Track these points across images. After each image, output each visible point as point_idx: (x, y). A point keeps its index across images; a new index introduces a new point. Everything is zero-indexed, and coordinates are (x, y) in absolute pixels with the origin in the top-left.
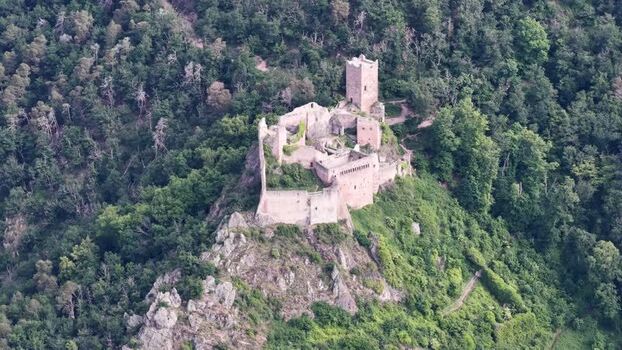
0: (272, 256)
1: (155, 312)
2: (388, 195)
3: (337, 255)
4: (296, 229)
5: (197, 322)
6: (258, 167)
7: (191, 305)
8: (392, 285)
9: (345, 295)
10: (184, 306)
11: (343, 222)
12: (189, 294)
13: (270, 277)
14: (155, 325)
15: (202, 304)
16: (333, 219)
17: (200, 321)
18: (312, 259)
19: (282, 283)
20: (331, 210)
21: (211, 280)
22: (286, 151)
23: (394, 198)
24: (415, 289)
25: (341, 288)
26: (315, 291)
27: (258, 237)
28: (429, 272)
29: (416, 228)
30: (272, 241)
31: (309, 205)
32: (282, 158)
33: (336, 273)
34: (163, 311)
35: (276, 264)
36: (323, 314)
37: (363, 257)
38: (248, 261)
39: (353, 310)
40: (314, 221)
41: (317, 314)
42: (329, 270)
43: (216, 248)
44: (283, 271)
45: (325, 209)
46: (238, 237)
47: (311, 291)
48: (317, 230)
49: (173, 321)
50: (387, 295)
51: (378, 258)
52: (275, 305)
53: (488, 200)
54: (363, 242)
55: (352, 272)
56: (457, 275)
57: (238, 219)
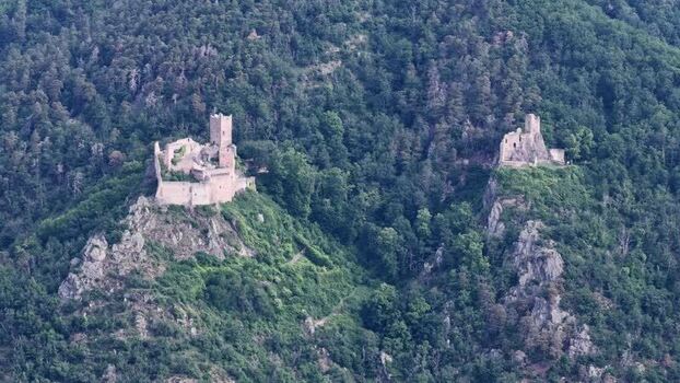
0: (168, 222)
1: (91, 251)
2: (241, 198)
3: (210, 223)
4: (182, 207)
5: (119, 258)
6: (155, 173)
7: (115, 247)
8: (246, 245)
9: (216, 248)
10: (110, 248)
11: (214, 205)
12: (114, 240)
13: (166, 235)
14: (91, 259)
15: (122, 246)
16: (206, 202)
17: (121, 257)
18: (194, 226)
19: (174, 239)
20: (205, 196)
21: (127, 233)
22: (174, 162)
23: (245, 199)
24: (262, 250)
25: (214, 243)
26: (196, 244)
27: (158, 211)
28: (271, 243)
29: (261, 217)
30: (167, 213)
31: (191, 191)
32: (170, 166)
33: (210, 234)
34: (96, 250)
35: (170, 227)
36: (202, 259)
37: (227, 227)
38: (151, 224)
39: (223, 258)
40: (195, 203)
41: (198, 258)
42: (206, 232)
43: (130, 217)
44: (175, 231)
45: (201, 196)
46: (144, 210)
47: (194, 244)
48: (197, 208)
49: (103, 256)
50: (244, 252)
51: (238, 228)
52: (170, 251)
53: (308, 209)
54: (228, 218)
55: (221, 236)
56: (290, 247)
57: (143, 201)
